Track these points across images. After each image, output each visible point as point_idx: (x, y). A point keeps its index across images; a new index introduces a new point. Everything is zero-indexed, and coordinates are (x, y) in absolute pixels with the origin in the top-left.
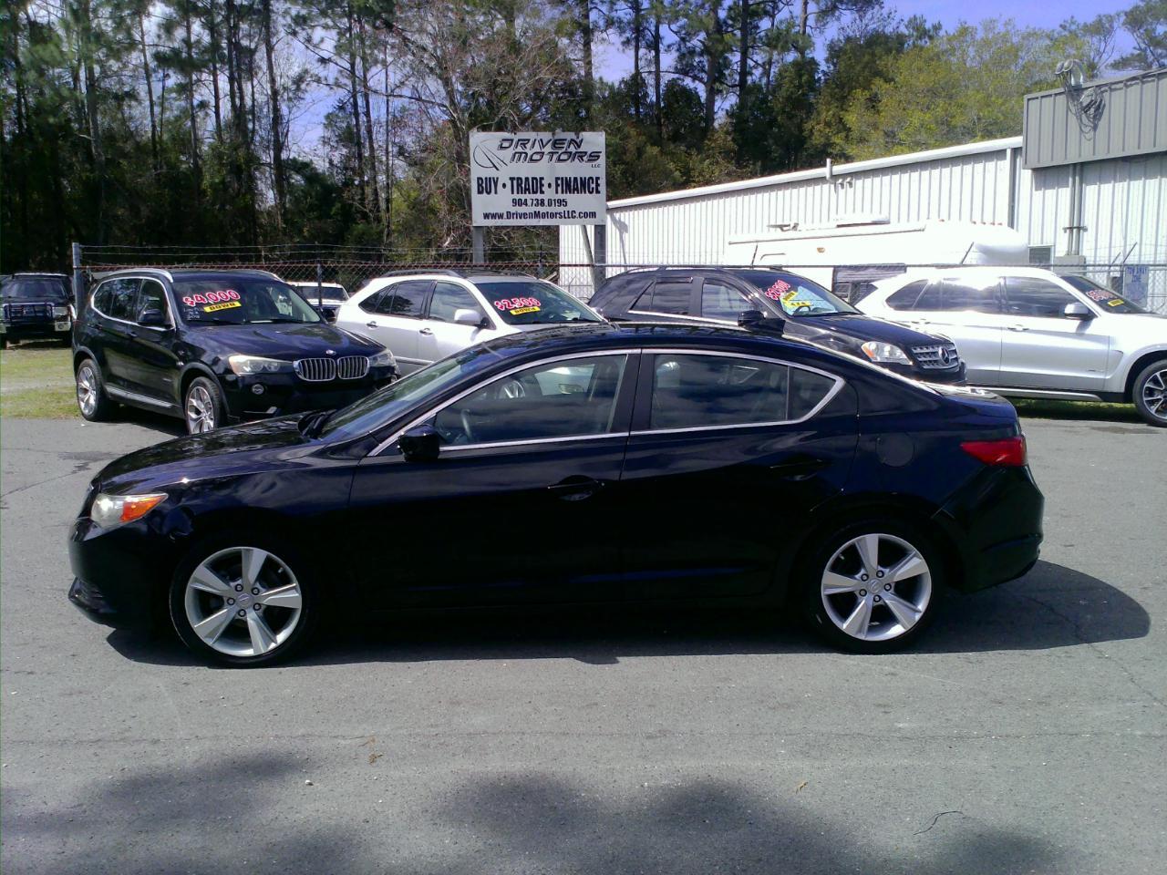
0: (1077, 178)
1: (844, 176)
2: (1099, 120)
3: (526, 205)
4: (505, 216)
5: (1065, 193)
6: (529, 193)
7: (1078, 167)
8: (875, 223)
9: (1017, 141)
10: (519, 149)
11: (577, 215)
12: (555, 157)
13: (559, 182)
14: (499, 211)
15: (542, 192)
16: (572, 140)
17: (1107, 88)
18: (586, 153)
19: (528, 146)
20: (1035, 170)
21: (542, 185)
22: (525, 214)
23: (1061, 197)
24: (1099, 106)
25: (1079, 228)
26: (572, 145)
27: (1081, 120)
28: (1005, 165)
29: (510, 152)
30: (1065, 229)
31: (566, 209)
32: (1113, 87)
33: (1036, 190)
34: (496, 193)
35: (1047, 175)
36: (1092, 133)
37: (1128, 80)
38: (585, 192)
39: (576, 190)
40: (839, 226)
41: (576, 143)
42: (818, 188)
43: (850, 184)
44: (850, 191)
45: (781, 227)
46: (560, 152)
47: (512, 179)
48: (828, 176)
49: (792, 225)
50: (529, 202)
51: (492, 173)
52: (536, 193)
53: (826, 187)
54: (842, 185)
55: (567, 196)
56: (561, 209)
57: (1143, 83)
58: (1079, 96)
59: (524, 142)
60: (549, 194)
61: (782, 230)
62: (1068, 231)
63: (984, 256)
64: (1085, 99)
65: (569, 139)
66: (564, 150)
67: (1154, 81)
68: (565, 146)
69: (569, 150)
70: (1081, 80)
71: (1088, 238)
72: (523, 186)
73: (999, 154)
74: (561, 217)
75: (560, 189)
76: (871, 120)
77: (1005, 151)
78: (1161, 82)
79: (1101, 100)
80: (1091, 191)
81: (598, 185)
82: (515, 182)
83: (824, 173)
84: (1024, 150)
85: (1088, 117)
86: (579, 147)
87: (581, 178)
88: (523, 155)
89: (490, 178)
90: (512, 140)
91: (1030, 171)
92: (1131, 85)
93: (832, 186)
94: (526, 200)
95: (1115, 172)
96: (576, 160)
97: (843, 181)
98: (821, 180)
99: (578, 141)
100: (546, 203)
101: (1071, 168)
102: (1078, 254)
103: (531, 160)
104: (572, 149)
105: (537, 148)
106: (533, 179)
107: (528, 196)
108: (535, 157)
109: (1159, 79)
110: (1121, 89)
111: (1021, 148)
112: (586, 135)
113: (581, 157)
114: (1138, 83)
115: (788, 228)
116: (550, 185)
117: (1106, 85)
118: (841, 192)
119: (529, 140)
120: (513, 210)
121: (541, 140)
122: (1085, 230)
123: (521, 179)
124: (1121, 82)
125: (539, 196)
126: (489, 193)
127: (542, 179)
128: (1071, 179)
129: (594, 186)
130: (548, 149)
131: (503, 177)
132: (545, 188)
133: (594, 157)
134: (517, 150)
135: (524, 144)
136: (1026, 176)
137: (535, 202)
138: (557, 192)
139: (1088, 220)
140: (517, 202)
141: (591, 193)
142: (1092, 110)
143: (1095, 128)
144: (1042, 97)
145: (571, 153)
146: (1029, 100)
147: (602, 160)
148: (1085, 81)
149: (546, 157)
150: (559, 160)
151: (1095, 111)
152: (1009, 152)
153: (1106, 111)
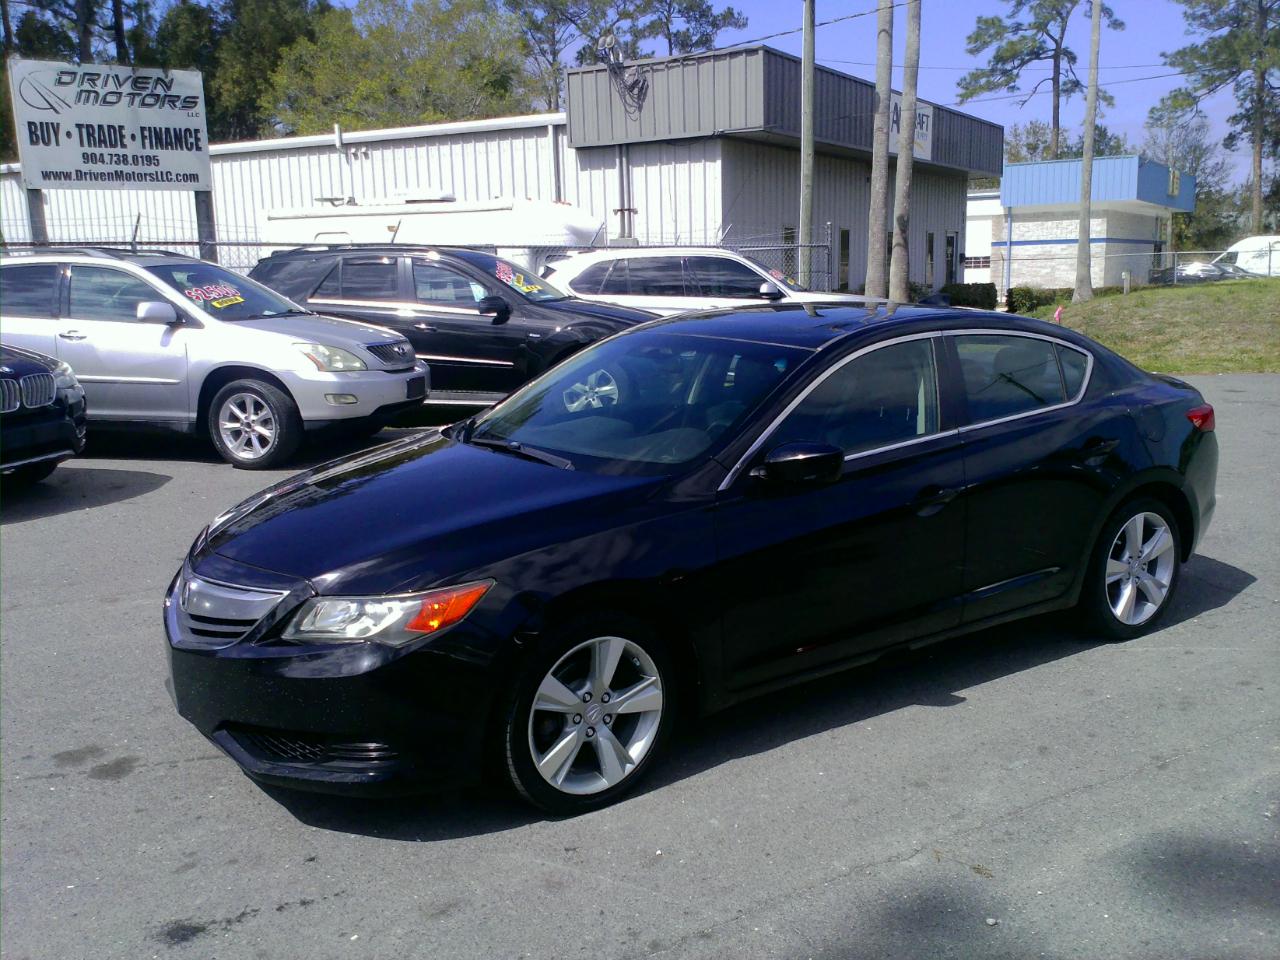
0: (624, 159)
1: (358, 145)
2: (644, 99)
3: (103, 162)
4: (74, 176)
5: (613, 174)
6: (106, 146)
7: (624, 148)
8: (442, 200)
9: (560, 117)
10: (87, 86)
11: (174, 178)
12: (137, 100)
13: (146, 133)
14: (66, 169)
15: (123, 146)
16: (159, 79)
17: (648, 68)
18: (178, 97)
19: (99, 82)
20: (579, 149)
21: (122, 137)
22: (102, 174)
23: (608, 177)
24: (642, 88)
25: (629, 210)
26: (159, 87)
27: (625, 98)
28: (548, 141)
29: (74, 88)
30: (616, 212)
31: (159, 169)
32: (655, 67)
33: (582, 170)
34: (57, 144)
35: (592, 155)
36: (637, 113)
37: (669, 62)
38: (182, 148)
39: (168, 145)
40: (408, 202)
41: (164, 82)
42: (324, 158)
43: (366, 154)
44: (367, 163)
45: (332, 201)
46: (144, 93)
47: (79, 126)
48: (338, 144)
49: (346, 200)
50: (107, 158)
51: (48, 117)
52: (115, 146)
53: (335, 157)
54: (355, 155)
55: (159, 153)
56: (152, 169)
57: (684, 66)
58: (622, 74)
59: (92, 77)
60: (133, 148)
61: (333, 204)
62: (619, 213)
63: (574, 238)
64: (628, 77)
65: (155, 77)
66: (148, 92)
67: (694, 64)
68: (150, 86)
69: (156, 92)
70: (621, 59)
71: (639, 221)
72: (96, 135)
73: (540, 130)
74: (152, 180)
75: (147, 141)
76: (305, 85)
77: (545, 128)
78: (701, 66)
79: (645, 81)
80: (637, 172)
81: (197, 140)
82: (84, 131)
83: (333, 140)
84: (568, 127)
85: (632, 97)
86: (169, 88)
87: (175, 129)
88: (93, 95)
89: (47, 123)
90: (75, 74)
91: (574, 150)
92: (673, 67)
93: (343, 156)
94: (102, 155)
95: (660, 153)
96: (167, 106)
97: (357, 150)
98: (330, 148)
99: (167, 80)
100: (130, 159)
101: (617, 150)
102: (630, 236)
103: (105, 102)
104: (160, 90)
105: (111, 86)
106: (109, 127)
107: (105, 151)
108: (110, 98)
109: (699, 63)
110: (662, 70)
111: (565, 125)
112: (177, 74)
113: (173, 102)
114: (678, 66)
115: (341, 202)
116: (133, 137)
117: (648, 65)
118: (356, 164)
119: (99, 75)
120: (85, 168)
121: (117, 76)
122: (636, 212)
123: (92, 126)
124: (663, 63)
125: (119, 150)
126: (48, 143)
127: (121, 128)
128: (618, 161)
129: (192, 140)
130: (126, 88)
131: (67, 120)
132: (127, 140)
133: (189, 102)
134: (83, 88)
135: (93, 81)
136: (570, 156)
137: (115, 159)
138: (144, 146)
139: (638, 202)
140: (86, 158)
141: (189, 149)
142: (636, 91)
143: (640, 108)
144: (584, 73)
145: (158, 95)
146: (569, 74)
147: (201, 108)
148: (625, 58)
149: (125, 100)
150: (143, 104)
151: (638, 91)
152: (550, 129)
153: (650, 90)
